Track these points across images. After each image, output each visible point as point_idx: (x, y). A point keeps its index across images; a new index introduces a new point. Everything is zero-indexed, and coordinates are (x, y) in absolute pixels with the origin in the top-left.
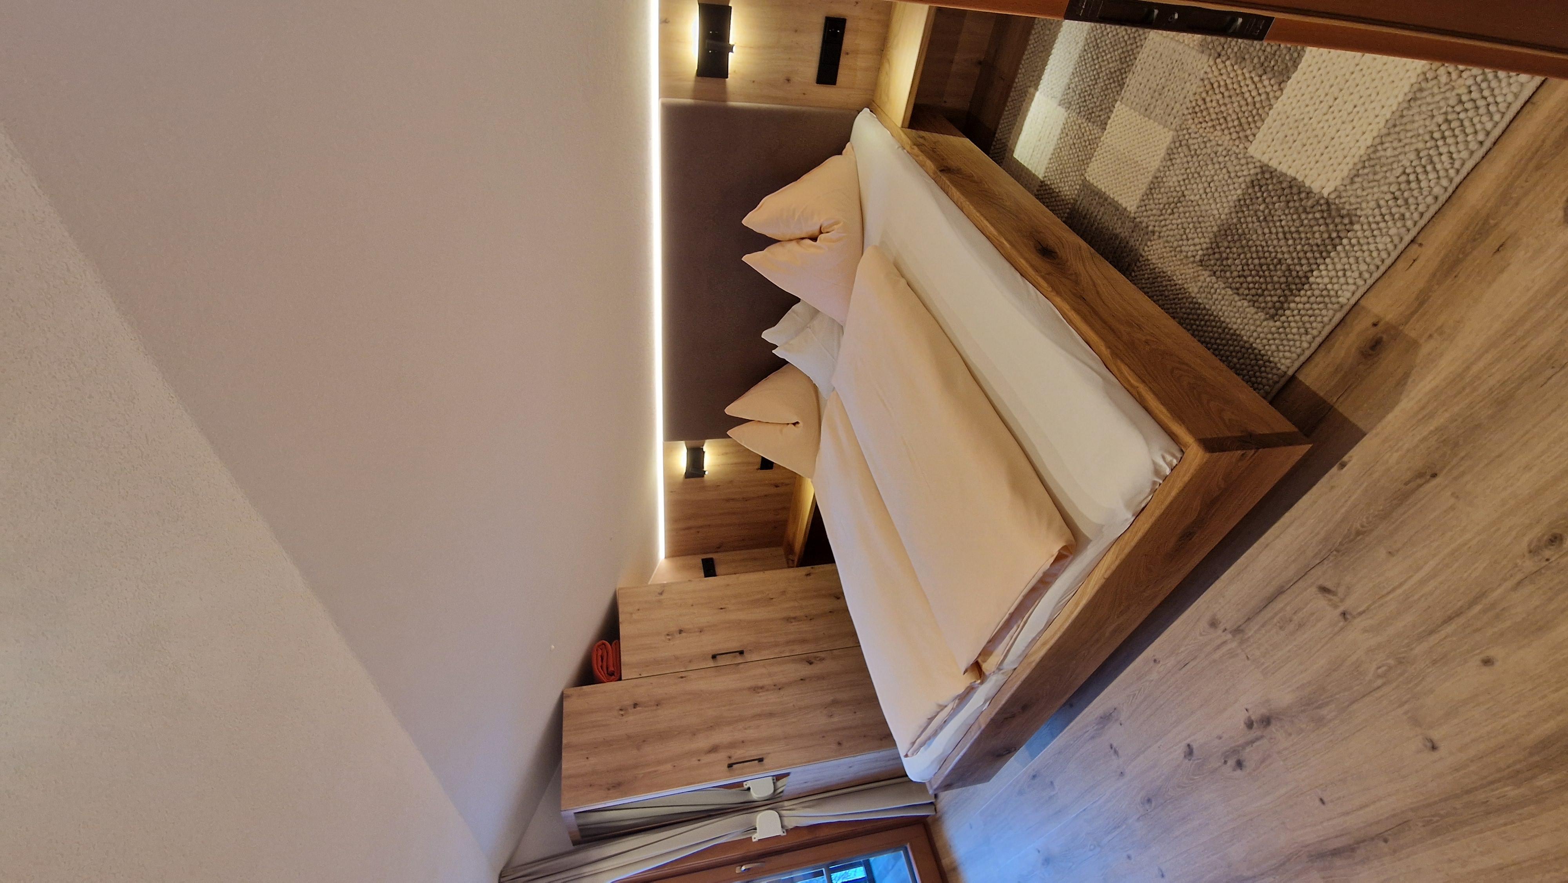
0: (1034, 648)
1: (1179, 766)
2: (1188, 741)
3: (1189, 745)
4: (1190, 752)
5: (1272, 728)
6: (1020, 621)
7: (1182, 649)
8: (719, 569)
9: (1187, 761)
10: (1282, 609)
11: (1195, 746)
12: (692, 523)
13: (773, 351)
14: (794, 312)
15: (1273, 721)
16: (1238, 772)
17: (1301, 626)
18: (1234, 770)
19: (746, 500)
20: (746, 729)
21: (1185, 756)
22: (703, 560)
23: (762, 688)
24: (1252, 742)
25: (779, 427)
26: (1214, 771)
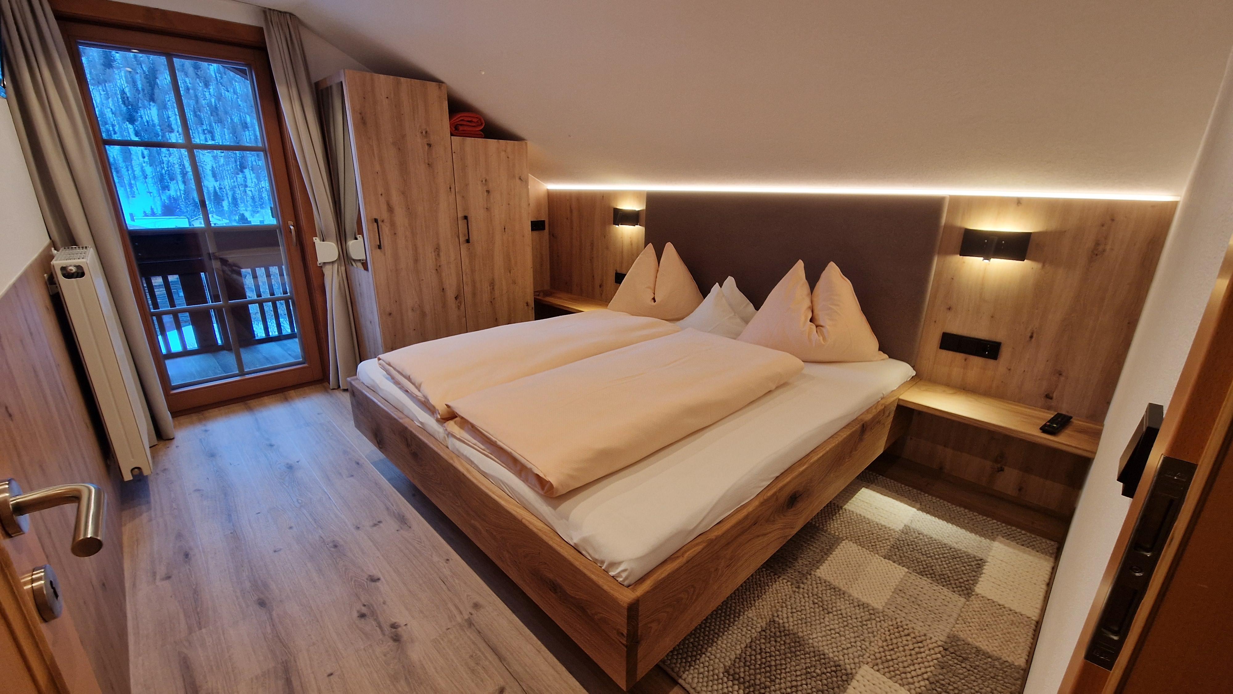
0: (465, 463)
1: (363, 570)
2: (382, 578)
3: (379, 579)
4: (374, 579)
5: (391, 643)
6: (488, 451)
7: (457, 581)
8: (536, 233)
9: (366, 576)
10: (486, 657)
11: (378, 584)
12: (575, 213)
13: (717, 284)
14: (748, 304)
15: (396, 644)
16: (355, 615)
17: (473, 671)
18: (358, 612)
19: (591, 259)
20: (405, 238)
21: (370, 576)
22: (544, 221)
23: (438, 255)
24: (380, 627)
25: (652, 286)
26: (358, 597)
